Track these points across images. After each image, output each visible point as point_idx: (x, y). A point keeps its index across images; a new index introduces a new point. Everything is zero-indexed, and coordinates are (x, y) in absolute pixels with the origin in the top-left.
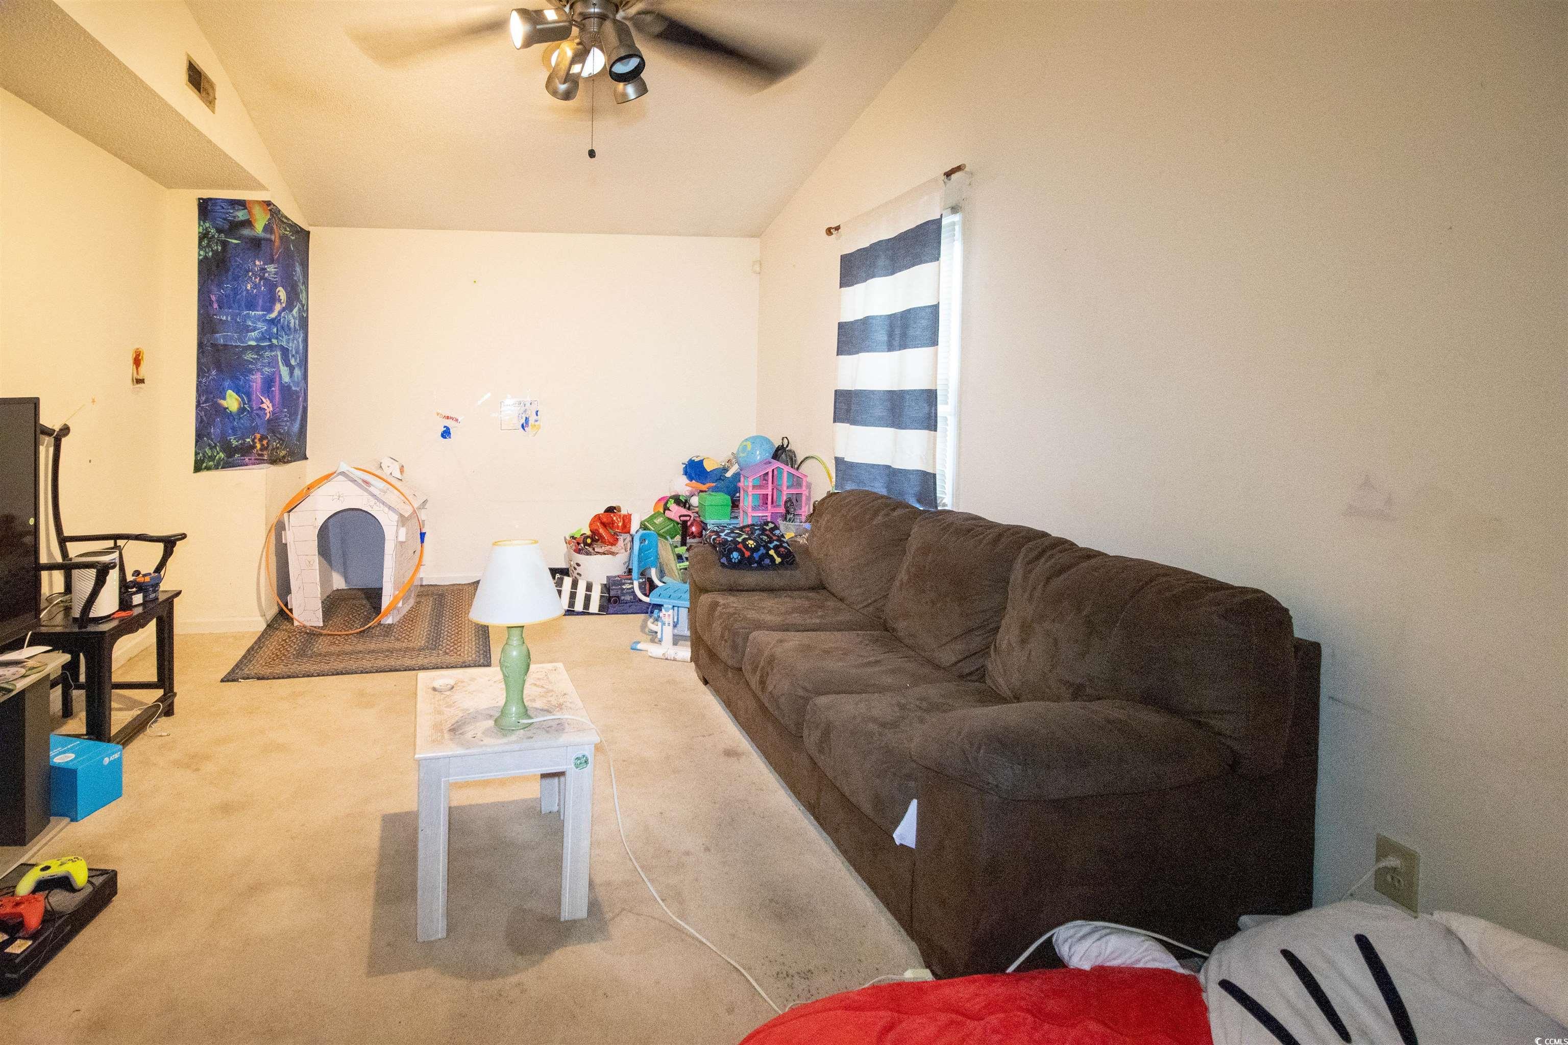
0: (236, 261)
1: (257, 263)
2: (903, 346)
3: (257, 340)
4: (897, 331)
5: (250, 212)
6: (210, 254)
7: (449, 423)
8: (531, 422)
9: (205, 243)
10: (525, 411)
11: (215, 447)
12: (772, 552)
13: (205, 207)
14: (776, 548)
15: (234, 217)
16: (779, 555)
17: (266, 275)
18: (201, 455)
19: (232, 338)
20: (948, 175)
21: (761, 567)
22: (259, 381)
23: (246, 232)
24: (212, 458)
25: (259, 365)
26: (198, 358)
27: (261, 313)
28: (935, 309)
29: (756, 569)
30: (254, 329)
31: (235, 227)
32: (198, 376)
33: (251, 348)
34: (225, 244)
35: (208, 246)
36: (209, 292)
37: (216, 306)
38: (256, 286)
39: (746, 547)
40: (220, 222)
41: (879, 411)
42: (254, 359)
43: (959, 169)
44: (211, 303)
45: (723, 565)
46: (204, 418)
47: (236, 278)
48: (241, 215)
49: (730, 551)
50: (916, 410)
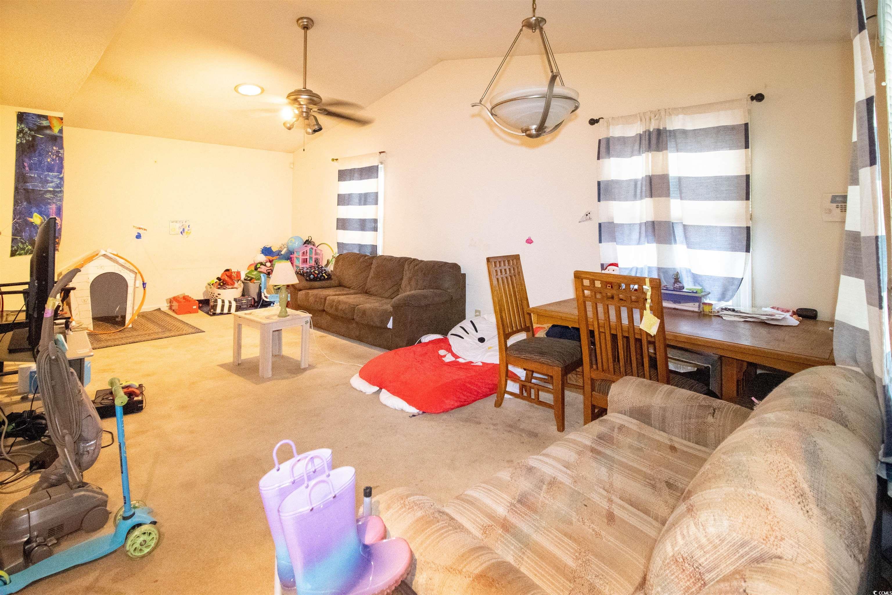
0: (41, 146)
1: (54, 148)
2: (365, 204)
3: (53, 187)
4: (363, 199)
5: (50, 122)
6: (24, 141)
7: (140, 231)
8: (186, 230)
9: (21, 135)
10: (183, 225)
11: (25, 243)
12: (324, 274)
13: (21, 117)
14: (325, 273)
15: (40, 124)
16: (326, 275)
17: (60, 155)
18: (15, 247)
19: (37, 186)
20: (380, 153)
21: (320, 280)
22: (54, 209)
23: (48, 132)
24: (23, 249)
25: (54, 201)
26: (15, 196)
27: (56, 174)
28: (377, 193)
29: (318, 281)
30: (52, 182)
31: (40, 129)
32: (14, 205)
33: (50, 191)
34: (34, 137)
35: (23, 137)
36: (23, 161)
37: (27, 169)
38: (53, 160)
39: (315, 273)
40: (31, 126)
41: (356, 226)
42: (51, 197)
43: (384, 152)
44: (24, 167)
45: (307, 280)
46: (18, 228)
47: (40, 155)
48: (45, 123)
49: (310, 275)
50: (369, 225)
